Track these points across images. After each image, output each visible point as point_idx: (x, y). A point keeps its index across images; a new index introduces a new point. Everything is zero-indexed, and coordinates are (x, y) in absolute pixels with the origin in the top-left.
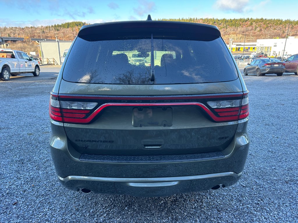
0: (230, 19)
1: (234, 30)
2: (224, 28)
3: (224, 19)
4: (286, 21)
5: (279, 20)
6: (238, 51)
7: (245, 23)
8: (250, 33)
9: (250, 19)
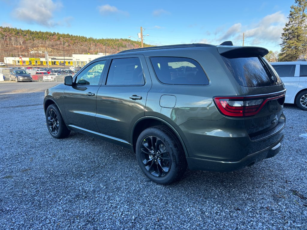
0: (36, 31)
1: (42, 43)
2: (30, 39)
3: (28, 30)
4: (89, 38)
5: (84, 38)
6: (55, 65)
7: (52, 37)
8: (59, 48)
9: (56, 33)
